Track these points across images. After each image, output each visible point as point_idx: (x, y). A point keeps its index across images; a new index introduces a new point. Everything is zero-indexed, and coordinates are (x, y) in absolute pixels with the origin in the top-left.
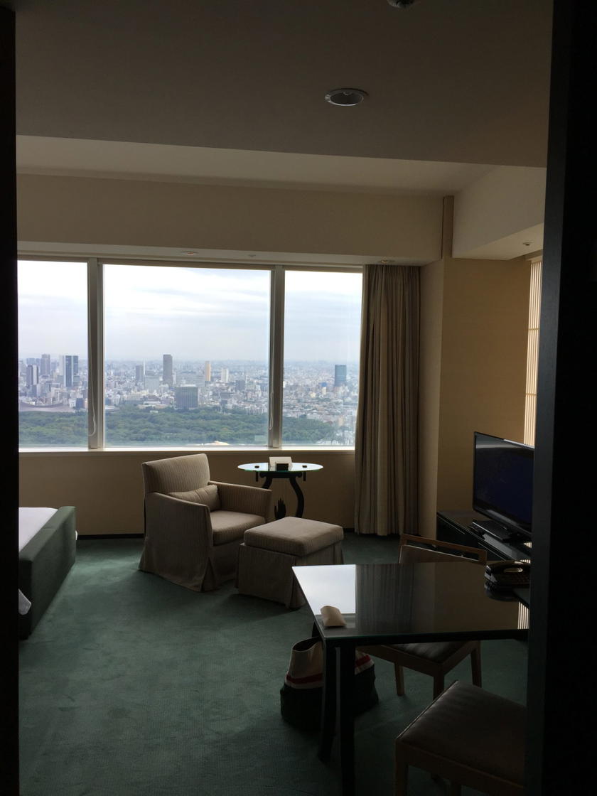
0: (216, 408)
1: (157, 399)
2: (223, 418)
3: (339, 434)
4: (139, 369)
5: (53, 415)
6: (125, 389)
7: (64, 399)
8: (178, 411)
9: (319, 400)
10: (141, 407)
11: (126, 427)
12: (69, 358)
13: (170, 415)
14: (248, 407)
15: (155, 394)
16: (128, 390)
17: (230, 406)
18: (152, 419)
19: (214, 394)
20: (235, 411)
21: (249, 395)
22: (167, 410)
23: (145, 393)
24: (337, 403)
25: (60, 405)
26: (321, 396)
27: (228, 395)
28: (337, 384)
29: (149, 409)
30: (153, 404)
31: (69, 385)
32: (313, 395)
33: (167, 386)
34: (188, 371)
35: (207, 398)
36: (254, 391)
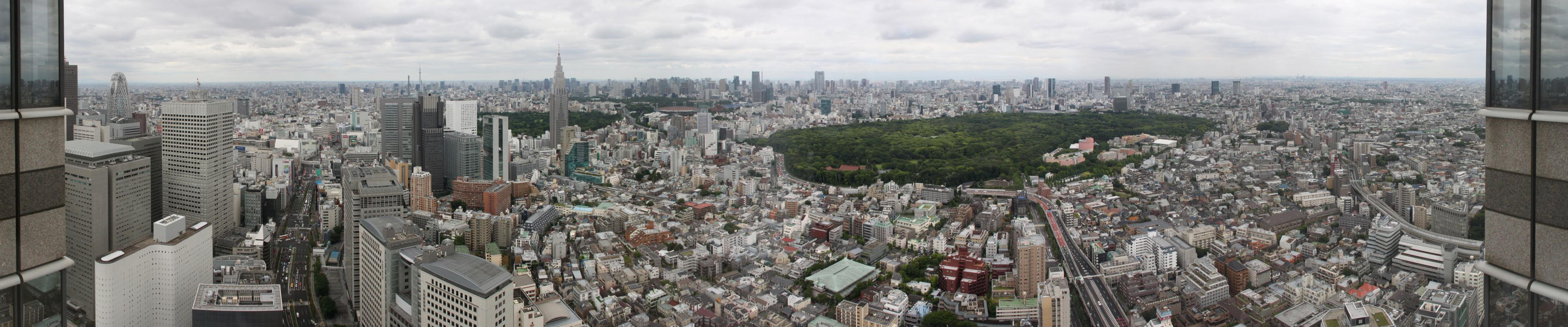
0: (1139, 111)
1: (1102, 105)
2: (1144, 118)
3: (1218, 126)
4: (1089, 85)
5: (1042, 115)
6: (1083, 98)
7: (1048, 105)
8: (1116, 113)
9: (1203, 105)
10: (1092, 110)
11: (1085, 123)
12: (1050, 80)
13: (1110, 115)
14: (1158, 110)
15: (1101, 101)
16: (1085, 99)
17: (1147, 110)
18: (1100, 118)
19: (1136, 102)
20: (1152, 113)
21: (1158, 102)
22: (1109, 112)
23: (1094, 101)
24: (1215, 106)
25: (1046, 109)
26: (1204, 101)
27: (1145, 102)
28: (1213, 94)
29: (1098, 111)
30: (1099, 107)
31: (1050, 96)
32: (1199, 101)
33: (1107, 96)
34: (1118, 86)
35: (1133, 105)
36: (1161, 99)
